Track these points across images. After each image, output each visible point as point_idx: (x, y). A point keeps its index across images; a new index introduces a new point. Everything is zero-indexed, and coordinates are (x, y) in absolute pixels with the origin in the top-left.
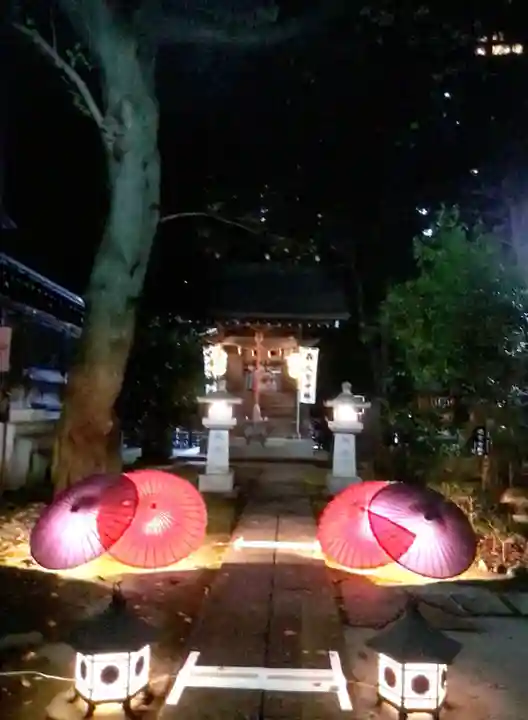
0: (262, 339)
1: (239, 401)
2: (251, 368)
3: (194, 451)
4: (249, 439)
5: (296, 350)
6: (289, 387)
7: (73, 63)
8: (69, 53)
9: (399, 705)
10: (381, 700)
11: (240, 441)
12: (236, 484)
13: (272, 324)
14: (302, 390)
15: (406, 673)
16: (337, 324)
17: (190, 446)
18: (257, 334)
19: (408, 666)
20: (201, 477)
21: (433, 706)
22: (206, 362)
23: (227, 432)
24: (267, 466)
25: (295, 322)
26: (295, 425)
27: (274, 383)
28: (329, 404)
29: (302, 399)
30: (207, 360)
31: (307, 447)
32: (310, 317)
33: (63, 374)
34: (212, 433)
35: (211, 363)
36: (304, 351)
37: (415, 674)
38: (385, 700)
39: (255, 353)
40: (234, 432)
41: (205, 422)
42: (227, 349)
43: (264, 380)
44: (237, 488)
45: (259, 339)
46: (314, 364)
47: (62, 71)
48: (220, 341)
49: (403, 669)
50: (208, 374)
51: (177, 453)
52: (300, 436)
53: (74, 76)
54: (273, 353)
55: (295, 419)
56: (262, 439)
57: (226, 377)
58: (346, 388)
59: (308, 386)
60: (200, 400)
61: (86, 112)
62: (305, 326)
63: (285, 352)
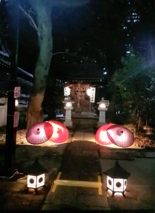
0: (80, 85)
1: (74, 102)
2: (77, 93)
3: (62, 116)
4: (77, 112)
5: (89, 88)
6: (87, 98)
7: (29, 13)
8: (28, 11)
9: (112, 190)
10: (108, 188)
11: (74, 113)
12: (73, 124)
13: (83, 81)
14: (91, 99)
15: (114, 181)
16: (101, 81)
17: (61, 114)
18: (78, 84)
19: (115, 179)
20: (64, 122)
21: (122, 191)
22: (65, 92)
23: (71, 111)
24: (82, 120)
25: (89, 80)
26: (89, 109)
27: (83, 97)
28: (98, 103)
29: (91, 102)
30: (65, 91)
31: (93, 115)
32: (93, 78)
33: (27, 95)
34: (67, 111)
35: (66, 92)
36: (92, 88)
37: (117, 182)
38: (109, 189)
39: (78, 88)
40: (72, 111)
41: (65, 108)
42: (70, 88)
43: (81, 96)
44: (74, 125)
45: (79, 85)
46: (94, 92)
47: (27, 16)
48: (68, 86)
49: (114, 180)
50: (65, 95)
51: (57, 116)
52: (90, 112)
53: (30, 17)
54: (83, 89)
55: (89, 107)
56: (80, 113)
57: (70, 96)
58: (103, 99)
59: (93, 98)
60: (63, 102)
61: (33, 27)
62: (92, 81)
63: (86, 88)
